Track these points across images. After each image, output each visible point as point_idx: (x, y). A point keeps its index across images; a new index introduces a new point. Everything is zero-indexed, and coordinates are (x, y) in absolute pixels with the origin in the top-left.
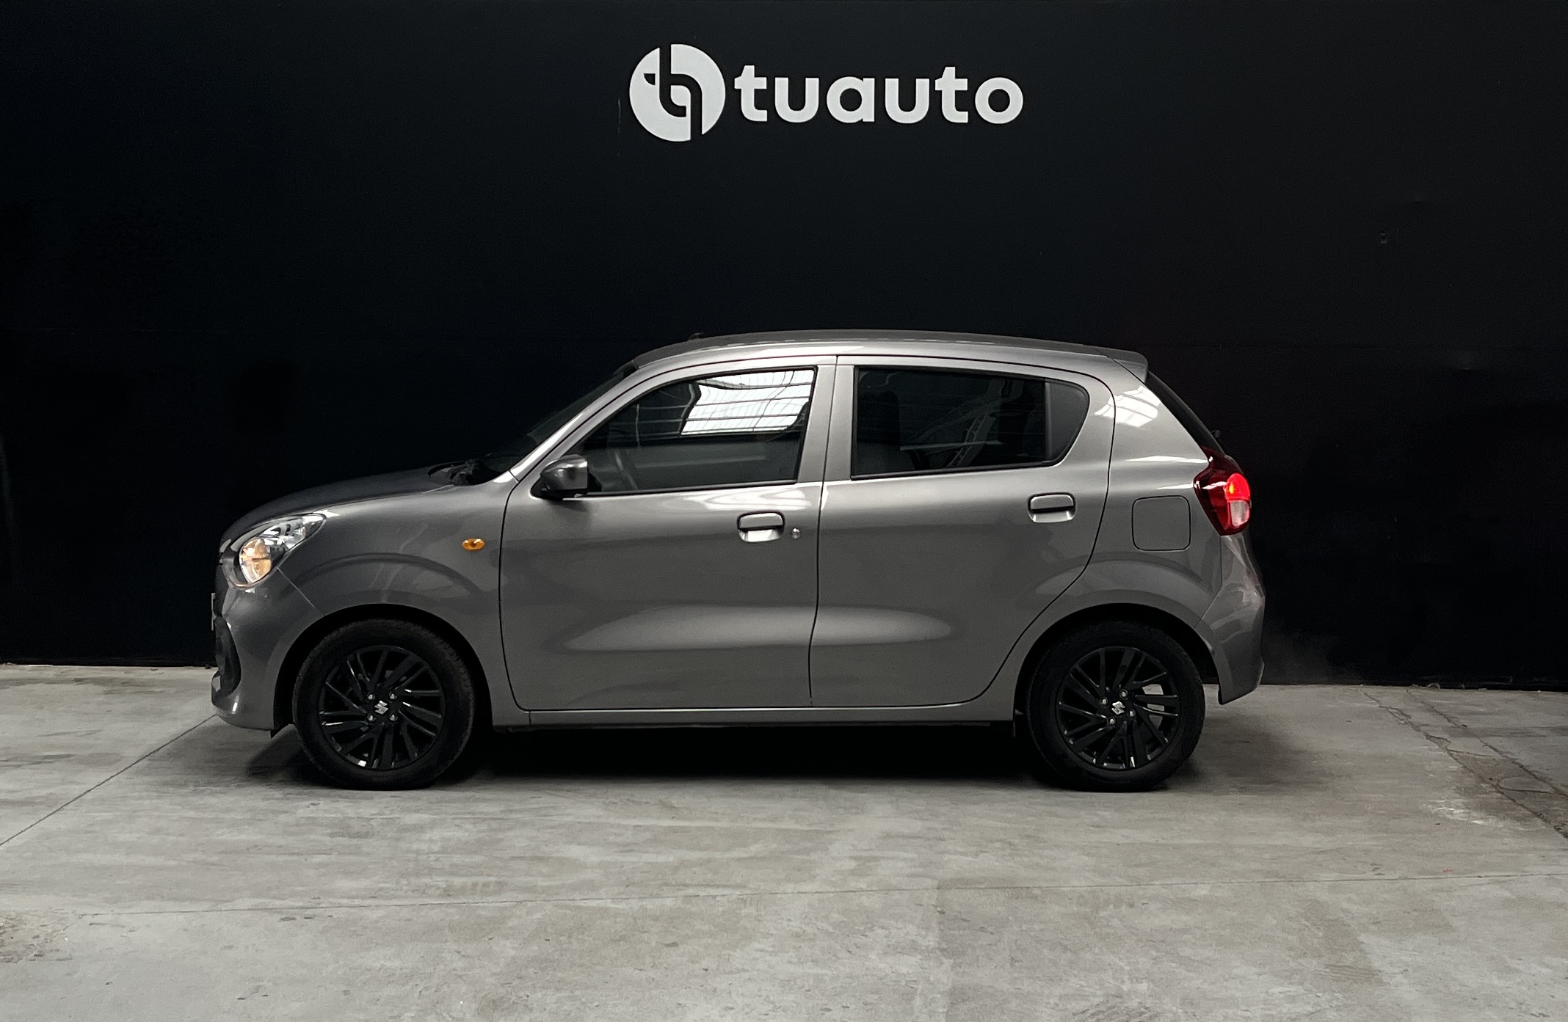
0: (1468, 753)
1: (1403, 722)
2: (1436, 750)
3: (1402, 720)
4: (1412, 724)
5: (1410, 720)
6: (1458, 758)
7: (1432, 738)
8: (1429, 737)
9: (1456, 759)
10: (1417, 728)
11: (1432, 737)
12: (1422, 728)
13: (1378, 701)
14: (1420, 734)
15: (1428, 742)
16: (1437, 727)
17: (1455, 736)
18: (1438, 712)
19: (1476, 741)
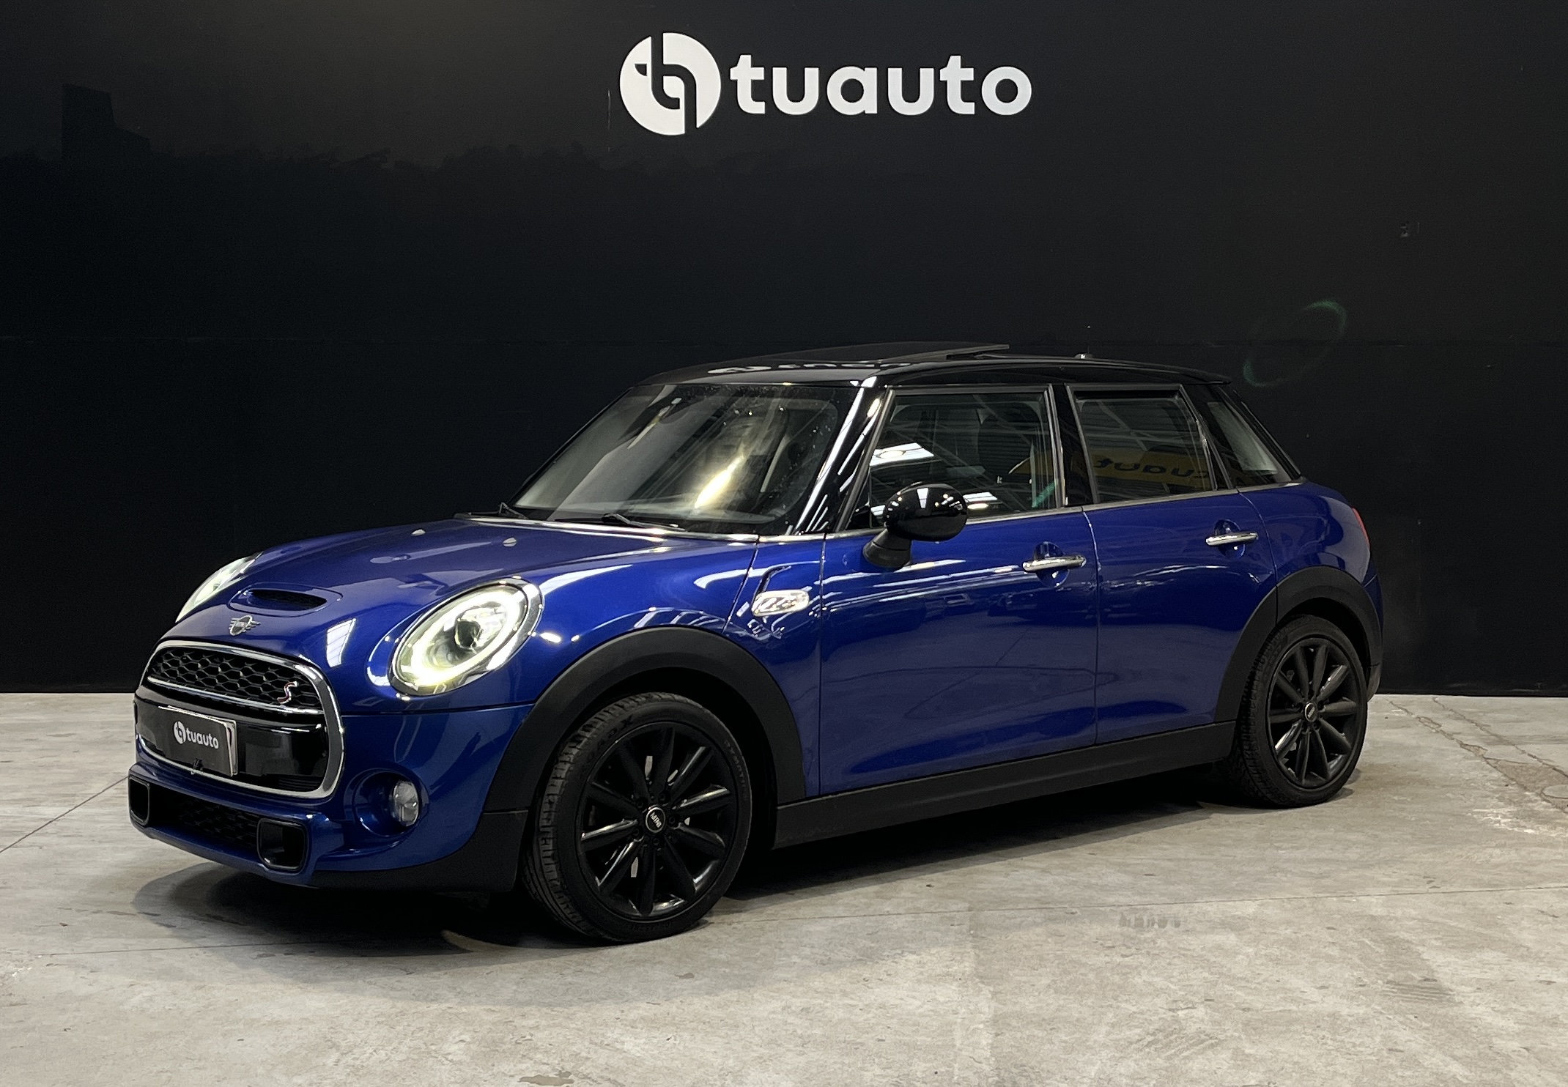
0: (1507, 761)
1: (1434, 731)
2: (1471, 759)
3: (1432, 728)
4: (1444, 733)
5: (1441, 728)
6: (1496, 765)
7: (1468, 747)
8: (1463, 745)
9: (1495, 767)
10: (1449, 736)
11: (1466, 745)
12: (1455, 736)
13: (1406, 710)
14: (1455, 742)
15: (1464, 751)
16: (1469, 735)
17: (1490, 743)
18: (1469, 720)
19: (1512, 749)
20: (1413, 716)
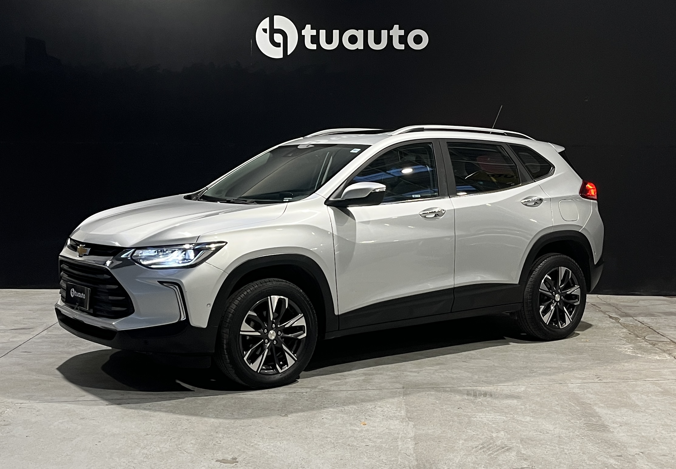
0: (629, 324)
1: (598, 310)
2: (614, 323)
4: (602, 311)
5: (600, 309)
6: (625, 326)
7: (612, 318)
8: (611, 317)
9: (624, 327)
10: (604, 313)
12: (607, 313)
15: (611, 320)
16: (613, 312)
17: (622, 316)
18: (612, 306)
19: (631, 318)
20: (589, 304)
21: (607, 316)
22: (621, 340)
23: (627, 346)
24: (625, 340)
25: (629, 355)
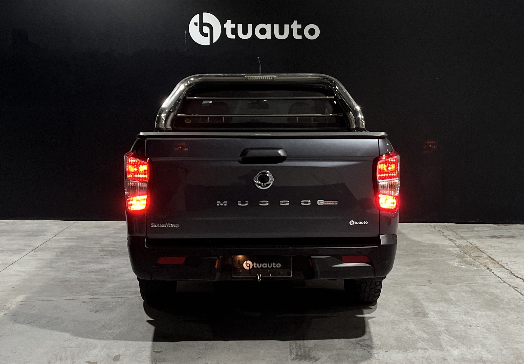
0: (462, 245)
1: (442, 235)
2: (451, 244)
3: (441, 234)
4: (444, 236)
5: (444, 234)
6: (458, 246)
9: (458, 247)
10: (446, 237)
11: (451, 239)
12: (448, 237)
13: (435, 228)
14: (447, 238)
15: (449, 241)
16: (452, 236)
17: (458, 239)
18: (453, 231)
19: (464, 241)
20: (436, 230)
21: (448, 239)
22: (453, 256)
23: (456, 260)
24: (456, 256)
25: (456, 267)
